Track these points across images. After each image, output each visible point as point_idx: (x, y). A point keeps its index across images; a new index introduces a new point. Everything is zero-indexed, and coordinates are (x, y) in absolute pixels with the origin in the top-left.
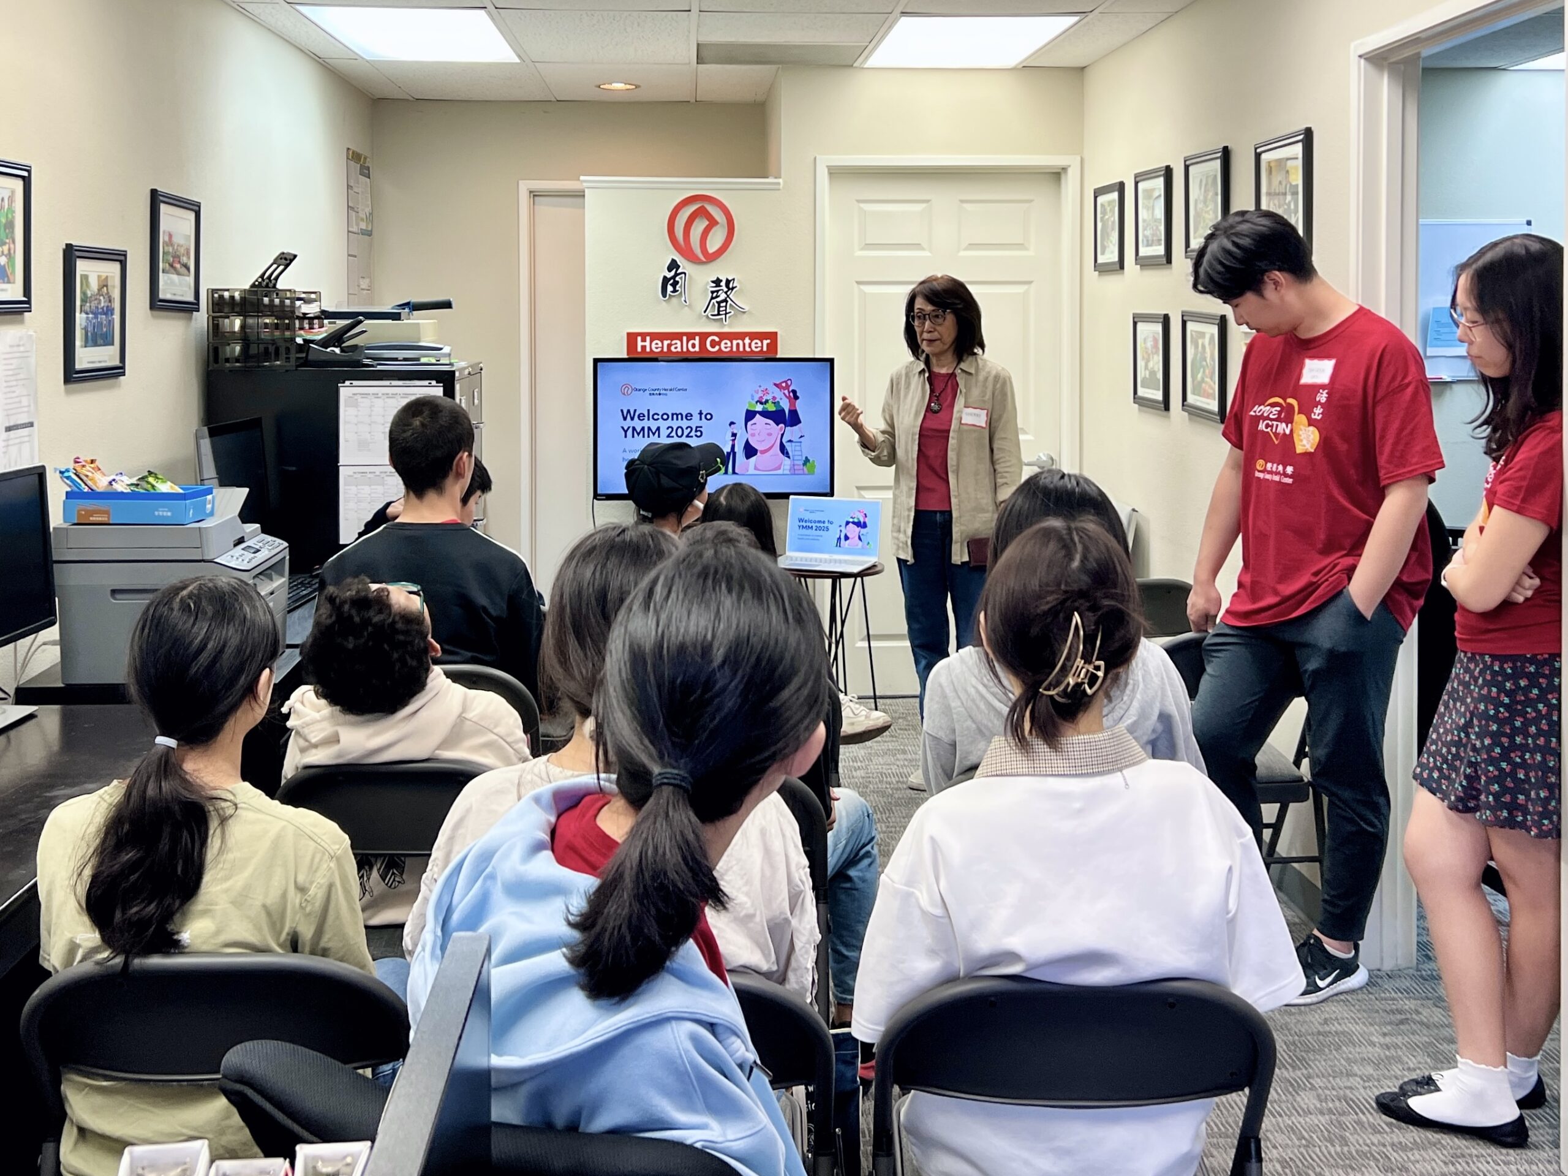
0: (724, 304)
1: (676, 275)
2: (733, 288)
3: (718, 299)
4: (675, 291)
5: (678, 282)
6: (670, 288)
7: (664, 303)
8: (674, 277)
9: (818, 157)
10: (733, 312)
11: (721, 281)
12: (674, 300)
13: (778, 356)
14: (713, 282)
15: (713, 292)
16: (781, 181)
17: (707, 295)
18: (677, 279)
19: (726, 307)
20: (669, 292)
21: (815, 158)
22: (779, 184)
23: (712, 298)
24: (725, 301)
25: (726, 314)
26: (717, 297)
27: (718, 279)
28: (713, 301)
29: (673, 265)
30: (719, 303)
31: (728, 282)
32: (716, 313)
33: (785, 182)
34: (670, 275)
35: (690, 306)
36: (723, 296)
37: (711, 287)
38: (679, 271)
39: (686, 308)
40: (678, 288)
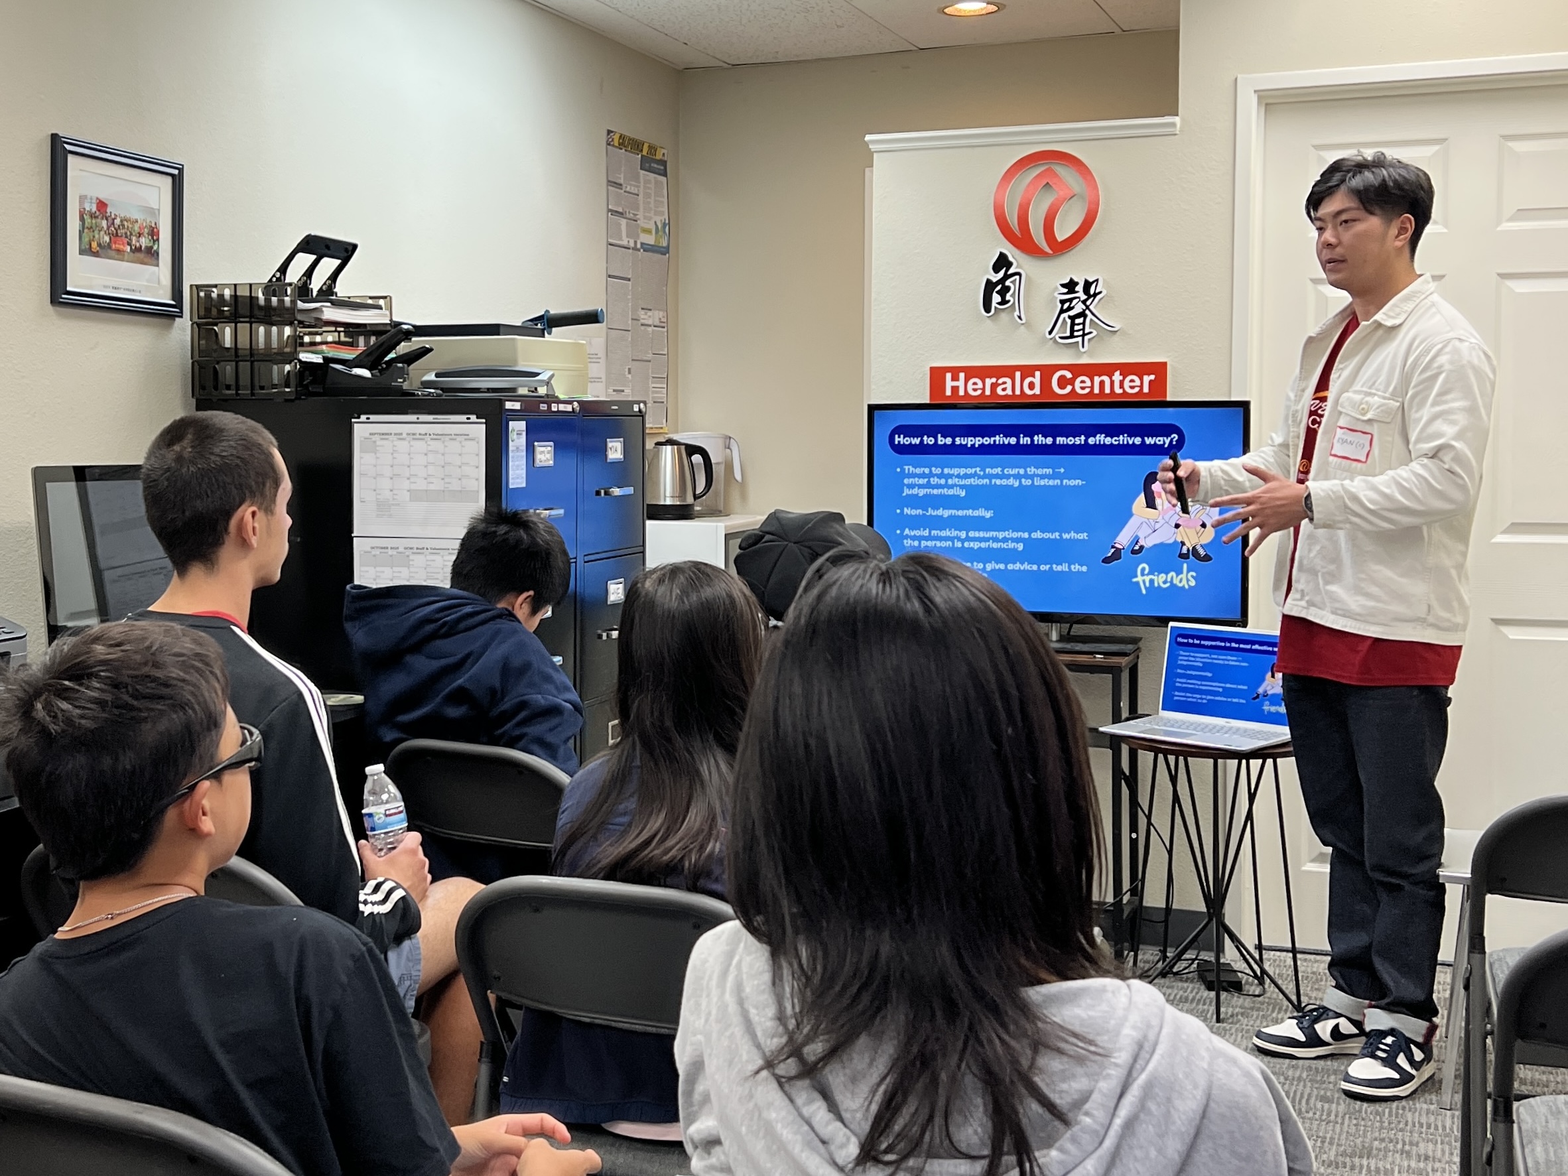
0: (1080, 320)
1: (1006, 277)
2: (1095, 295)
3: (1072, 313)
4: (1004, 302)
5: (1008, 289)
6: (996, 298)
7: (988, 321)
8: (1002, 281)
9: (1239, 76)
10: (1095, 333)
11: (1077, 284)
12: (1004, 316)
13: (1169, 399)
14: (1063, 286)
15: (1063, 302)
16: (1177, 120)
17: (1056, 306)
18: (1008, 283)
19: (1084, 324)
20: (994, 304)
21: (1236, 79)
22: (1173, 125)
23: (1062, 311)
24: (1082, 314)
25: (1084, 335)
26: (1070, 309)
27: (1071, 280)
28: (1063, 316)
29: (1002, 262)
30: (1072, 318)
31: (1087, 285)
32: (1068, 334)
33: (1183, 120)
34: (995, 278)
35: (1027, 325)
36: (1079, 308)
37: (1060, 294)
38: (1011, 271)
39: (1022, 327)
40: (1008, 297)
